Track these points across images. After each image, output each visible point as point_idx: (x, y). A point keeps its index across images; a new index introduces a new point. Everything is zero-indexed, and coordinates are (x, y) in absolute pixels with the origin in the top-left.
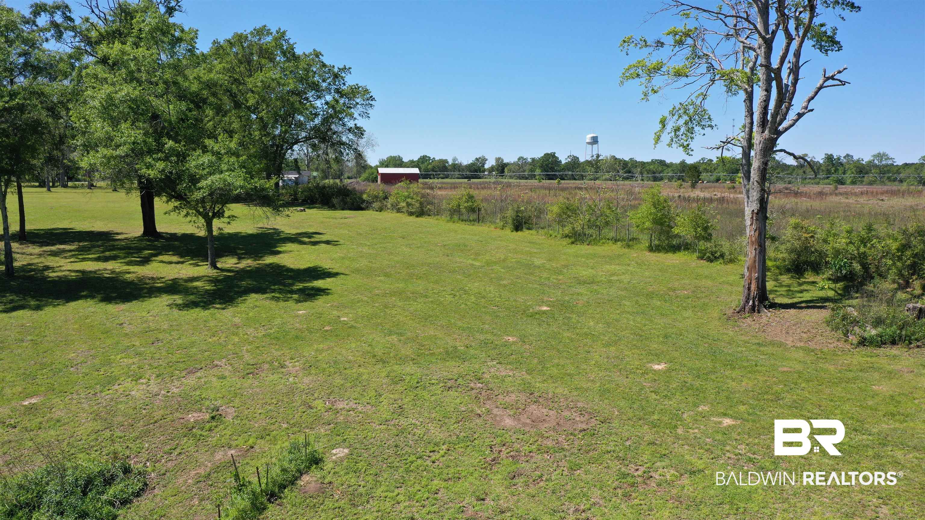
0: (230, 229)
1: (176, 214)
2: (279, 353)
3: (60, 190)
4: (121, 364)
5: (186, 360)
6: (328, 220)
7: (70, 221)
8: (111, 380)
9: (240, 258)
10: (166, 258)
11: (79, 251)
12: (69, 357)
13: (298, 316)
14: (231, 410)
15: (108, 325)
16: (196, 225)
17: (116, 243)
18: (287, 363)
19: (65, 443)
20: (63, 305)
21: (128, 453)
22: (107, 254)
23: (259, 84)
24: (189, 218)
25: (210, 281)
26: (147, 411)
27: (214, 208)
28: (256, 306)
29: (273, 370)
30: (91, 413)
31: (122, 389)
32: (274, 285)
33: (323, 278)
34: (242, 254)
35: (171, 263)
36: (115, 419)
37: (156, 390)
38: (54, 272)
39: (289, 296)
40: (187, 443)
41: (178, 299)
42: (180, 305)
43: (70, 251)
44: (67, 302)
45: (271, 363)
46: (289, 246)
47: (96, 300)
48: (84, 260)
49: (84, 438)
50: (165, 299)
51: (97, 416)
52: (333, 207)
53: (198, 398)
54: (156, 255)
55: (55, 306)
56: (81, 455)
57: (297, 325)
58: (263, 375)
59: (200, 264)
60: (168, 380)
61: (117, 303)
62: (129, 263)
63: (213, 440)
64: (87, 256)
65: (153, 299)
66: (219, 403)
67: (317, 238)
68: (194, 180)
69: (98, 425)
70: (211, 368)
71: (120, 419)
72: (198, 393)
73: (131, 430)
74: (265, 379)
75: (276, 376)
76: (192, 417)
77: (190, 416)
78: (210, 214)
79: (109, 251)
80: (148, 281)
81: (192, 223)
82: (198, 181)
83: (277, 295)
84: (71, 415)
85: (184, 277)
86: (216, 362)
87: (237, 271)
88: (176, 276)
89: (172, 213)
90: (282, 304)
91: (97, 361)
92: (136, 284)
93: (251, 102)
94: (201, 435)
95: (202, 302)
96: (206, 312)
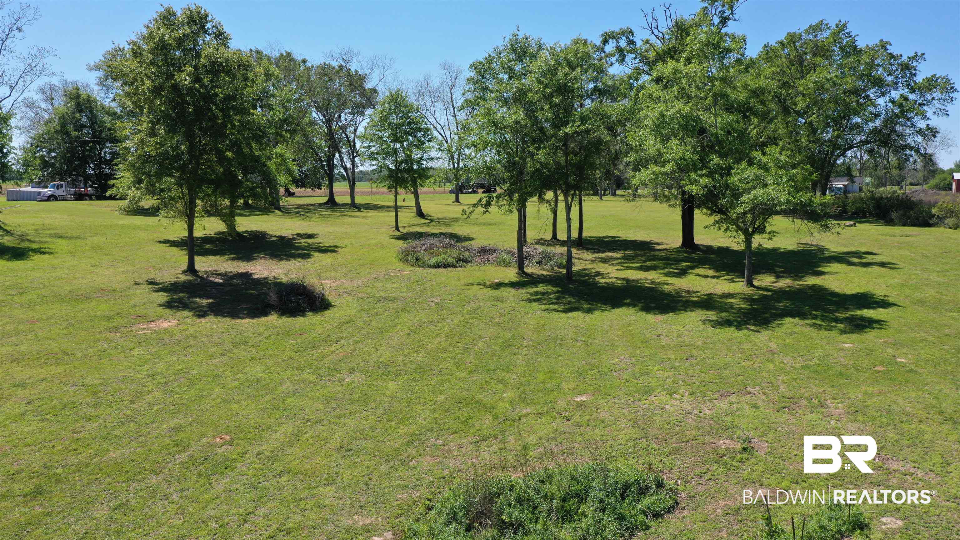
0: (768, 245)
1: (716, 229)
2: (820, 390)
3: (609, 198)
4: (658, 376)
5: (718, 381)
6: (884, 237)
7: (617, 229)
8: (648, 391)
9: (778, 277)
10: (702, 271)
11: (624, 259)
12: (614, 362)
13: (843, 349)
14: (763, 445)
15: (647, 335)
16: (736, 240)
17: (657, 253)
18: (828, 403)
19: (608, 444)
20: (609, 310)
21: (661, 466)
22: (648, 263)
23: (812, 86)
24: (729, 233)
25: (744, 299)
26: (680, 428)
27: (755, 223)
28: (795, 333)
29: (812, 409)
30: (630, 420)
31: (658, 401)
32: (816, 311)
33: (874, 308)
34: (781, 272)
35: (706, 277)
36: (650, 430)
37: (689, 408)
38: (603, 278)
39: (834, 324)
40: (717, 470)
41: (712, 315)
42: (713, 321)
43: (617, 259)
44: (613, 308)
45: (809, 399)
46: (835, 267)
47: (637, 308)
48: (628, 268)
49: (624, 443)
50: (699, 314)
51: (635, 424)
52: (890, 222)
53: (729, 425)
54: (692, 268)
55: (603, 311)
56: (621, 459)
57: (842, 360)
58: (801, 412)
59: (735, 280)
60: (700, 399)
61: (656, 314)
62: (668, 275)
63: (744, 473)
64: (631, 265)
65: (689, 313)
66: (751, 434)
67: (869, 259)
68: (737, 194)
69: (635, 433)
70: (744, 395)
71: (655, 431)
72: (730, 419)
73: (665, 445)
74: (803, 417)
75: (814, 416)
76: (723, 444)
77: (721, 442)
78: (750, 229)
79: (650, 260)
80: (684, 294)
81: (732, 238)
82: (741, 195)
83: (819, 322)
84: (613, 418)
85: (720, 293)
86: (749, 389)
87: (774, 291)
88: (712, 291)
89: (712, 227)
90: (824, 333)
91: (637, 369)
92: (673, 296)
93: (801, 106)
94: (731, 465)
95: (736, 321)
96: (741, 332)
